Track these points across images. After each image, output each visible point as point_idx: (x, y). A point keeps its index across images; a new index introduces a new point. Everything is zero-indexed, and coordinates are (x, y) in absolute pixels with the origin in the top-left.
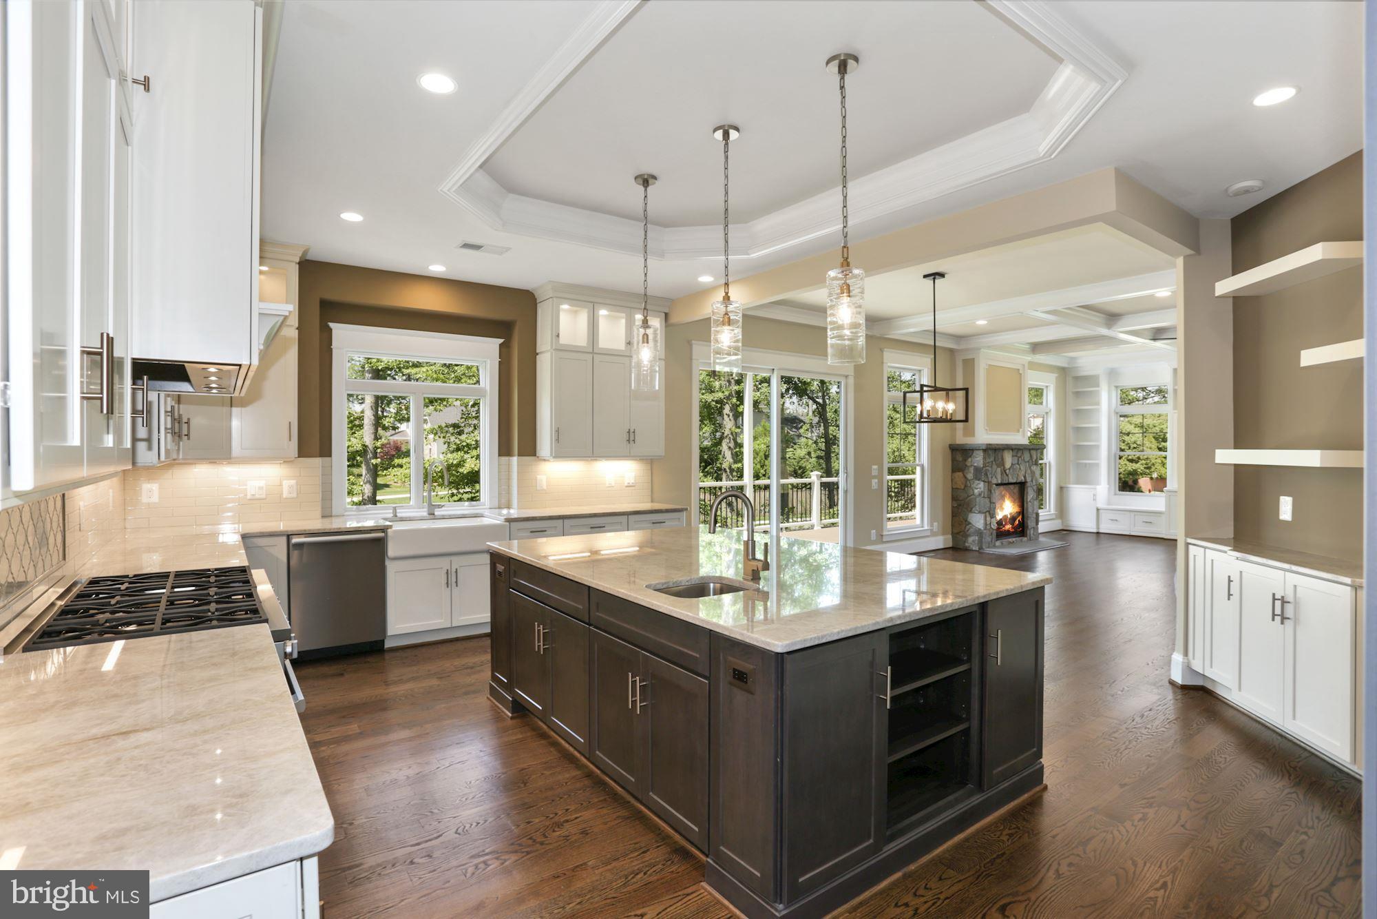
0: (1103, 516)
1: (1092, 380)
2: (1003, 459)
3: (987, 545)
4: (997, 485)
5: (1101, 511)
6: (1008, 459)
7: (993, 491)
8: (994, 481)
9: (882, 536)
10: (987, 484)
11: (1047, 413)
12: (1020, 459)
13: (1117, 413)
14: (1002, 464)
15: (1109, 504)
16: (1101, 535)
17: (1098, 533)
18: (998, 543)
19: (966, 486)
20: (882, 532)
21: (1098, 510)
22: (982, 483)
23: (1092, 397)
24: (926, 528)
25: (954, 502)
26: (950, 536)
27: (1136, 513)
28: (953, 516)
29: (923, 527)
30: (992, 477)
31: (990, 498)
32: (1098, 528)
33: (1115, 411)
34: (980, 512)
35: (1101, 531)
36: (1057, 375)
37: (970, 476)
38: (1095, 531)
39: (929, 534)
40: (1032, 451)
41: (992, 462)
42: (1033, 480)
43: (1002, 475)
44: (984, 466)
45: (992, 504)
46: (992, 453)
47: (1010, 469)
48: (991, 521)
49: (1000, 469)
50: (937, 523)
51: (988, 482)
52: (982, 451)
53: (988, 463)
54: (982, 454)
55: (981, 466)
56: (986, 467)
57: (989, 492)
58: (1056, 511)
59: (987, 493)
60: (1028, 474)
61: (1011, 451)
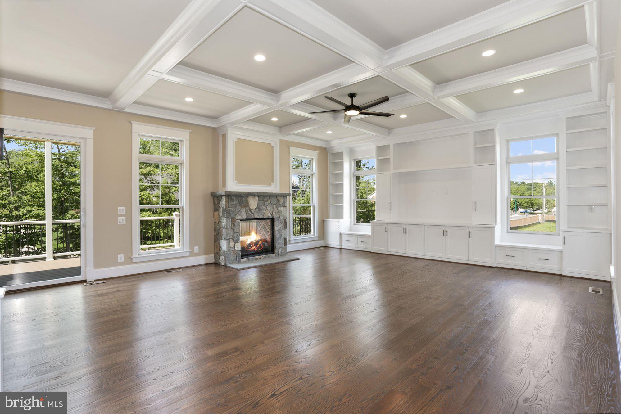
0: (344, 238)
1: (339, 155)
2: (247, 202)
3: (231, 262)
4: (241, 220)
5: (342, 235)
6: (253, 203)
7: (236, 224)
8: (238, 217)
9: (132, 258)
10: (229, 220)
11: (312, 175)
12: (266, 203)
13: (355, 175)
14: (247, 205)
16: (343, 250)
17: (341, 248)
18: (242, 260)
19: (219, 221)
20: (132, 256)
21: (341, 234)
22: (225, 219)
23: (340, 165)
24: (185, 251)
25: (215, 232)
26: (213, 255)
28: (215, 242)
29: (183, 250)
30: (235, 215)
31: (233, 229)
32: (341, 245)
33: (353, 174)
34: (225, 239)
35: (343, 247)
36: (318, 152)
37: (221, 214)
38: (339, 247)
39: (189, 255)
40: (279, 198)
41: (236, 204)
42: (280, 217)
43: (246, 213)
44: (228, 207)
45: (236, 232)
46: (235, 198)
47: (255, 209)
48: (235, 245)
49: (245, 209)
50: (198, 247)
51: (232, 218)
52: (225, 197)
53: (231, 205)
54: (225, 199)
55: (225, 207)
56: (229, 207)
57: (232, 225)
58: (318, 236)
59: (230, 226)
60: (275, 213)
61: (257, 197)
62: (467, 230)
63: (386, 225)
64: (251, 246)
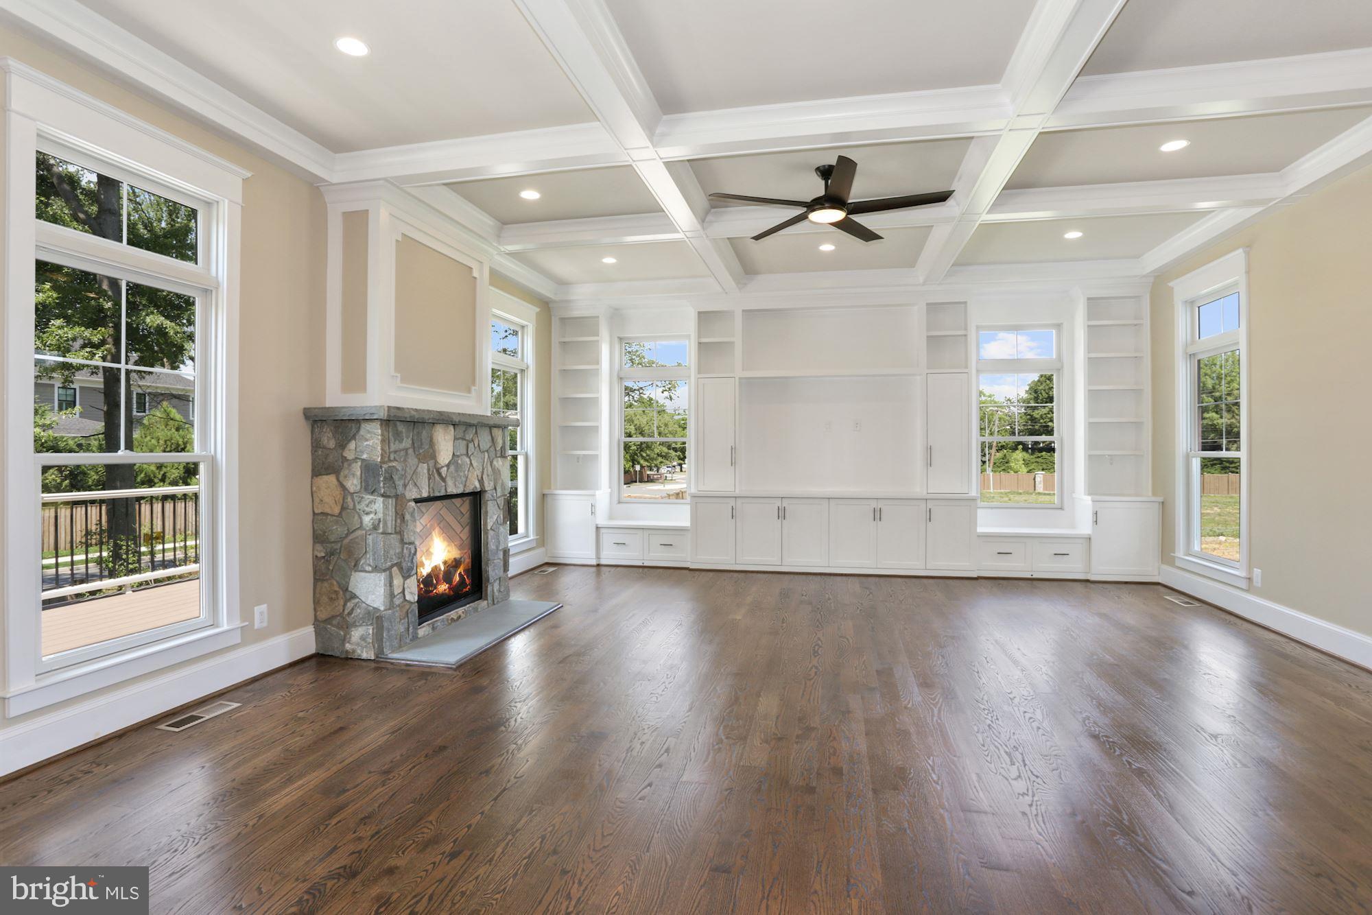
0: (608, 539)
1: (587, 325)
2: (432, 443)
3: (396, 643)
4: (417, 501)
5: (602, 531)
6: (445, 444)
7: (407, 517)
8: (412, 493)
10: (391, 502)
11: (522, 371)
12: (471, 445)
13: (621, 383)
14: (429, 455)
15: (611, 517)
16: (604, 569)
17: (598, 565)
18: (424, 630)
19: (343, 508)
21: (597, 528)
22: (381, 499)
23: (590, 352)
24: (225, 627)
25: (319, 547)
26: (310, 629)
27: (650, 532)
28: (316, 581)
29: (210, 629)
30: (405, 486)
31: (400, 533)
32: (598, 557)
33: (618, 376)
34: (376, 569)
35: (603, 562)
36: (538, 310)
37: (353, 484)
38: (594, 562)
39: (239, 641)
40: (495, 431)
41: (406, 450)
42: (497, 488)
43: (429, 479)
44: (386, 459)
45: (406, 544)
46: (404, 430)
47: (448, 466)
48: (406, 586)
49: (425, 465)
50: (265, 605)
51: (397, 497)
52: (381, 425)
53: (395, 452)
54: (380, 431)
55: (379, 460)
56: (390, 461)
57: (399, 521)
58: (535, 537)
59: (394, 522)
60: (488, 475)
61: (451, 428)
62: (923, 505)
63: (732, 502)
64: (435, 582)
